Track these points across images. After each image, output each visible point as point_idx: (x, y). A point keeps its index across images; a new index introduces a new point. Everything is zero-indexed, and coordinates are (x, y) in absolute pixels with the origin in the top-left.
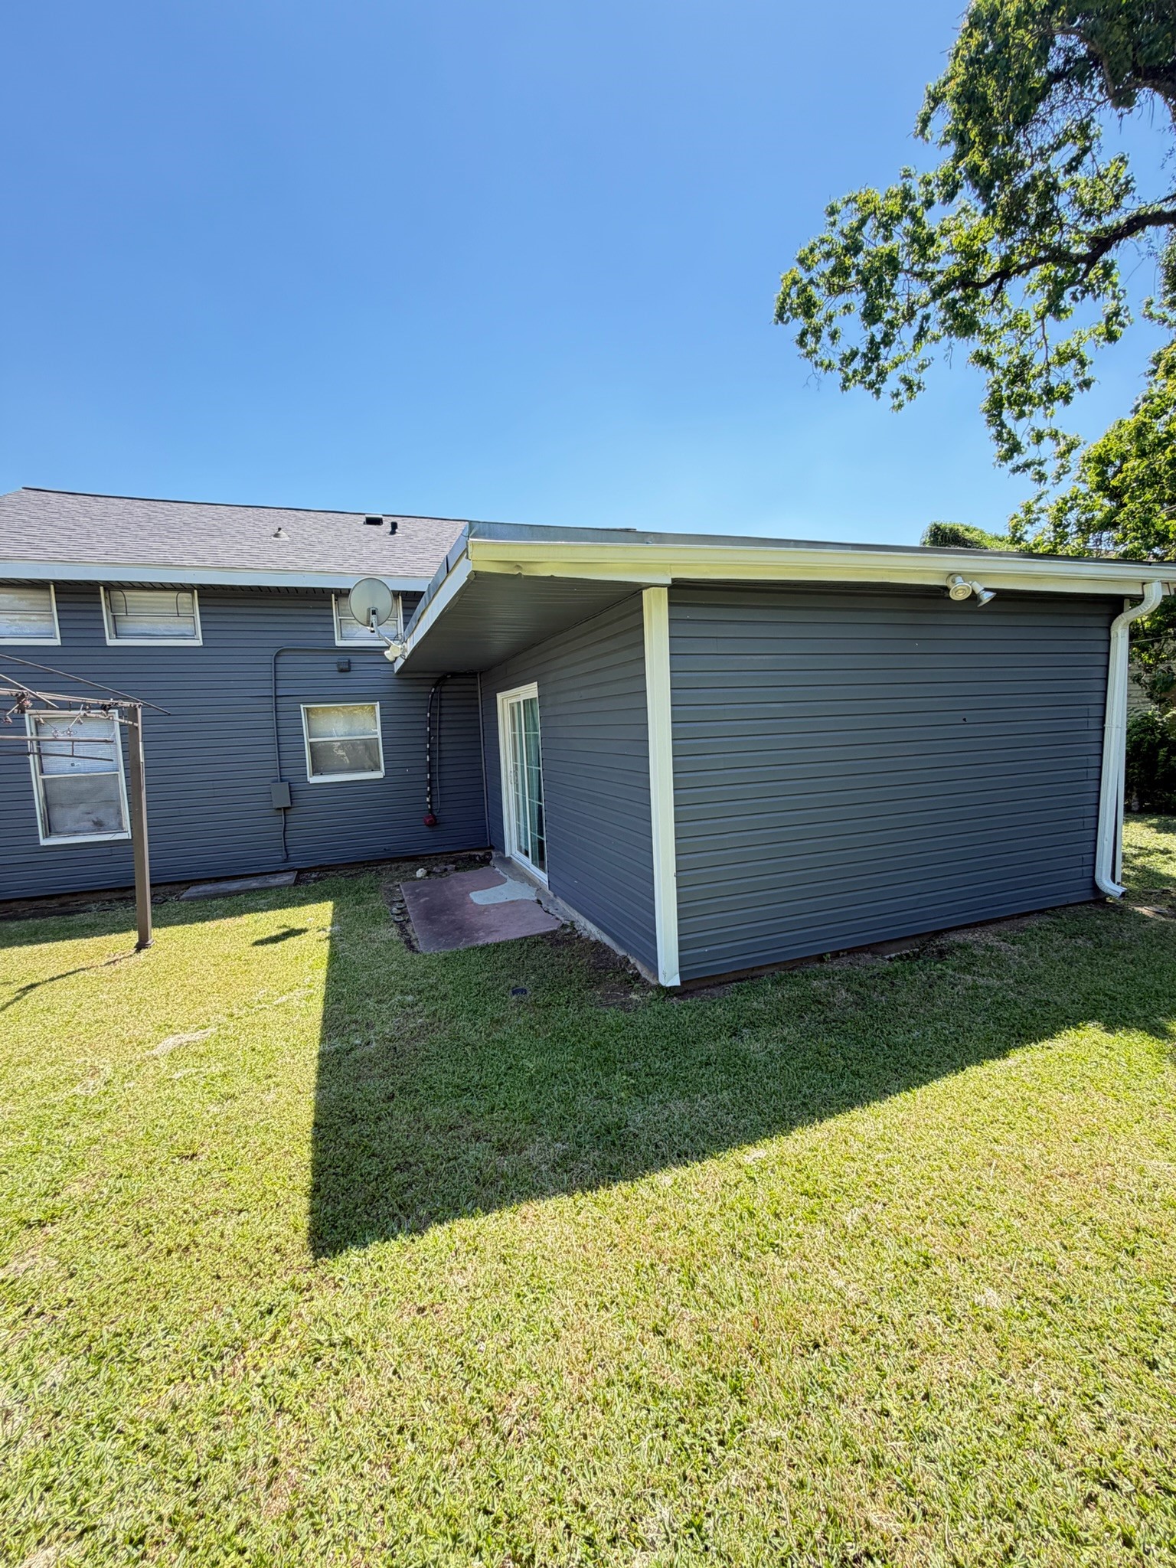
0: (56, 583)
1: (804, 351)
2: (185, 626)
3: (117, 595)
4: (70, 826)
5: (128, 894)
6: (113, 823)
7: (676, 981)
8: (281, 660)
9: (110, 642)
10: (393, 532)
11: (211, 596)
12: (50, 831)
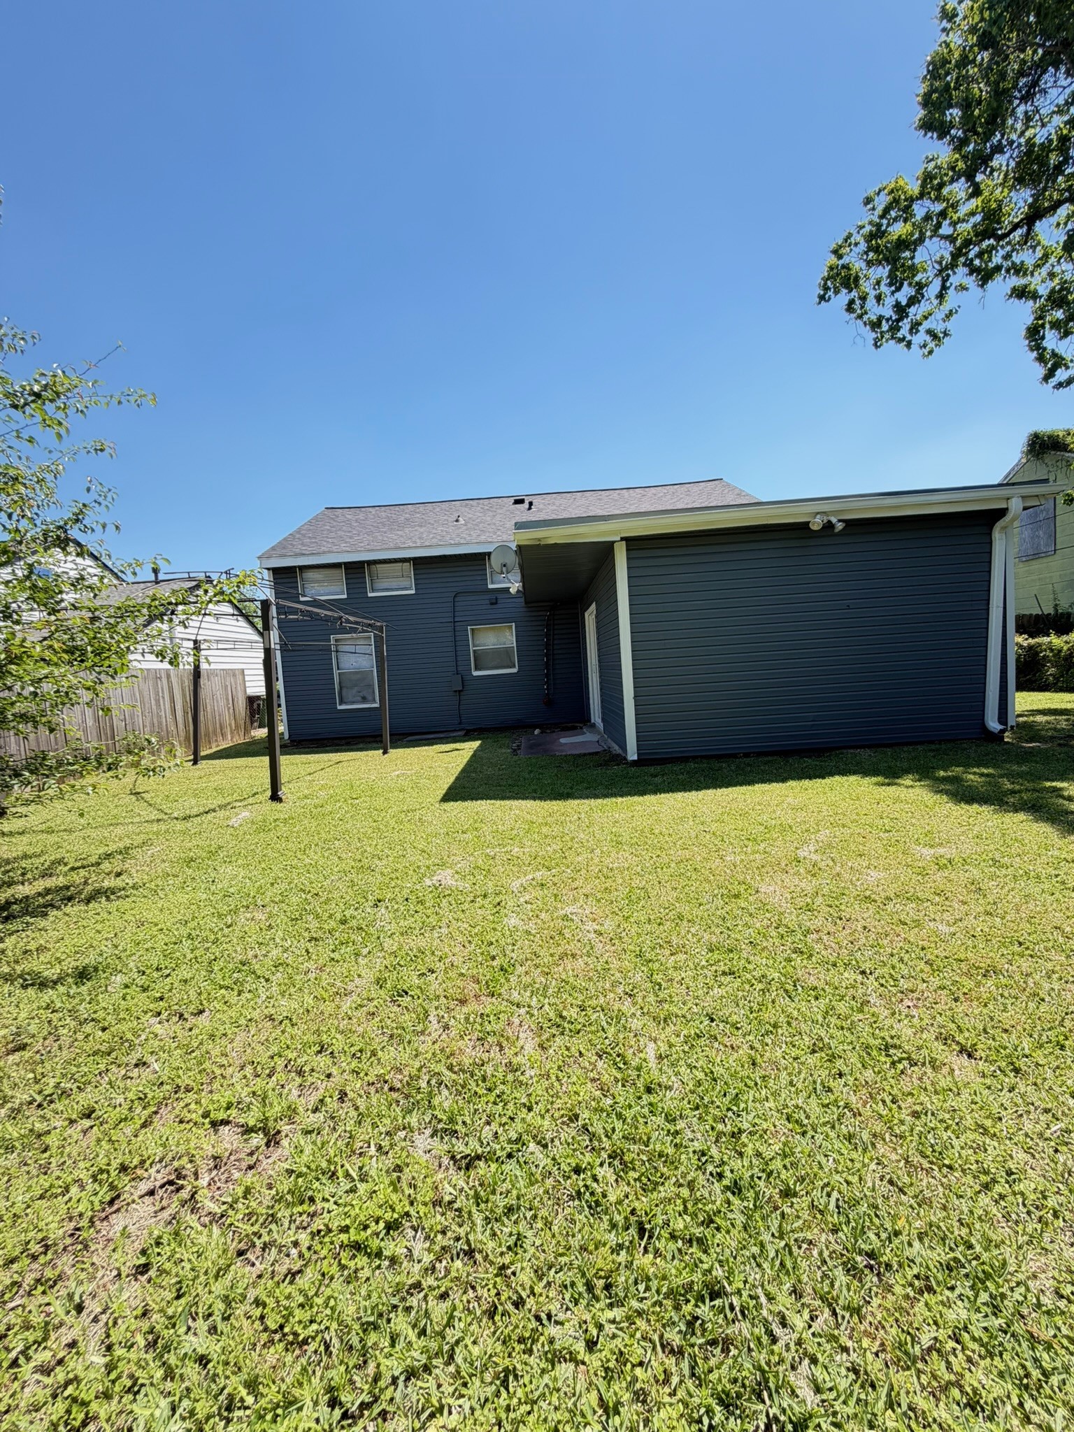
0: (345, 563)
1: (855, 315)
2: (405, 583)
3: (373, 567)
4: (351, 699)
5: (378, 739)
6: (370, 698)
7: (635, 757)
8: (457, 599)
9: (370, 595)
10: (530, 508)
11: (419, 563)
12: (342, 702)
